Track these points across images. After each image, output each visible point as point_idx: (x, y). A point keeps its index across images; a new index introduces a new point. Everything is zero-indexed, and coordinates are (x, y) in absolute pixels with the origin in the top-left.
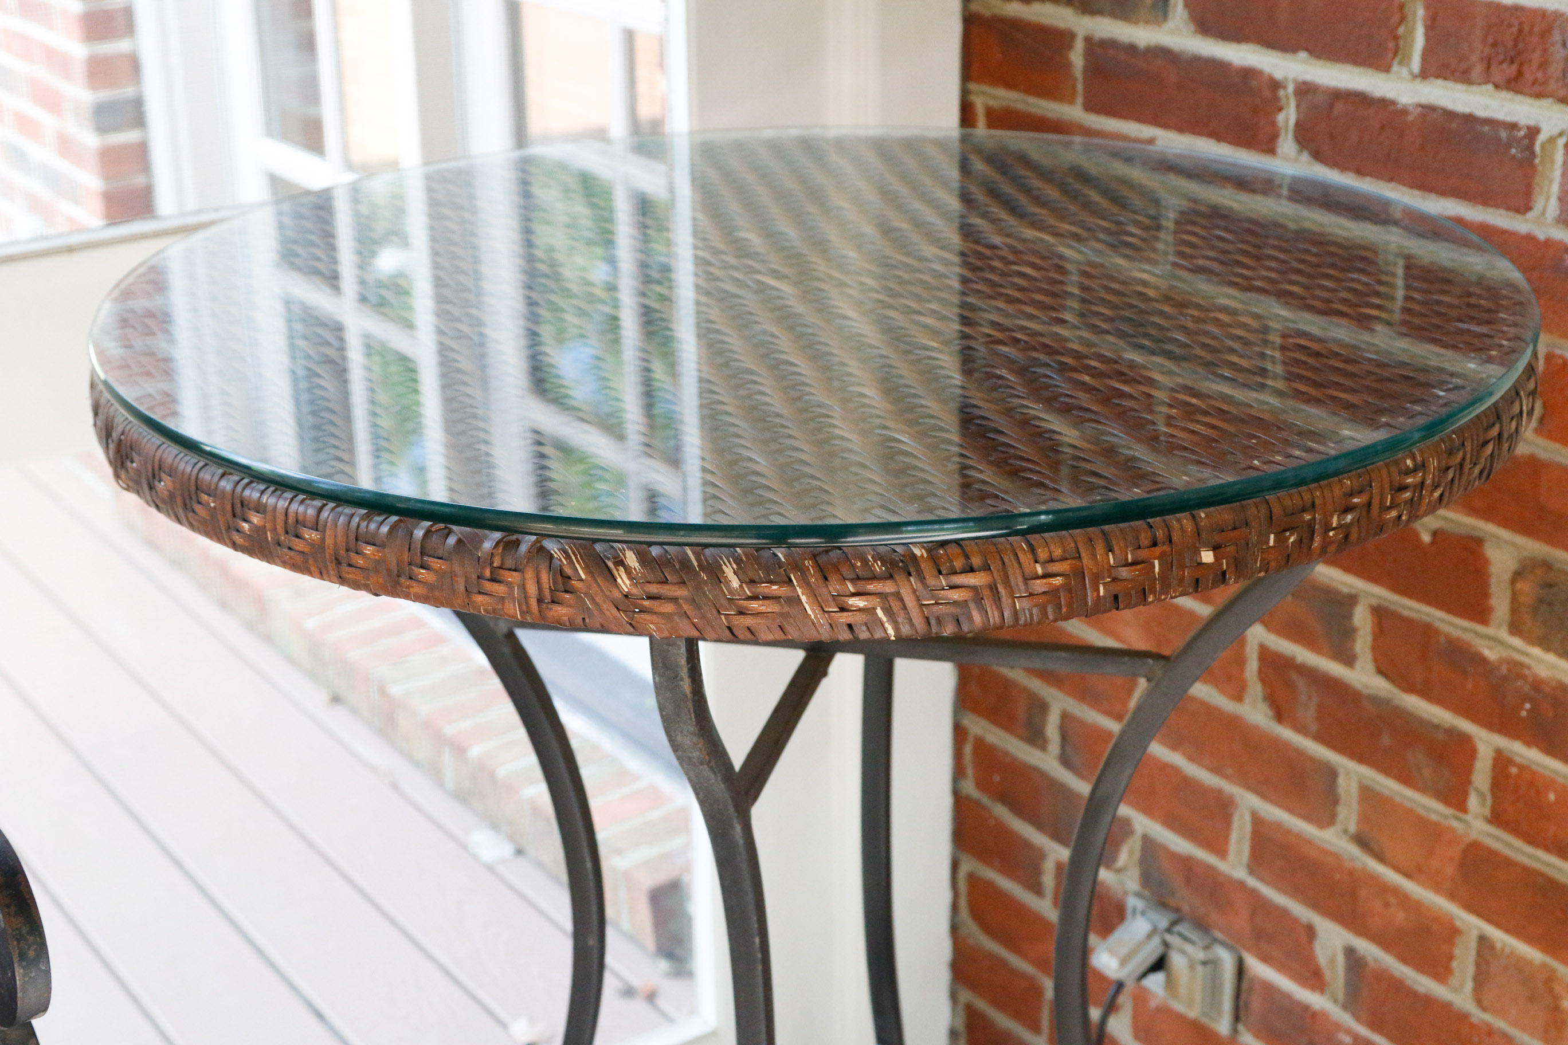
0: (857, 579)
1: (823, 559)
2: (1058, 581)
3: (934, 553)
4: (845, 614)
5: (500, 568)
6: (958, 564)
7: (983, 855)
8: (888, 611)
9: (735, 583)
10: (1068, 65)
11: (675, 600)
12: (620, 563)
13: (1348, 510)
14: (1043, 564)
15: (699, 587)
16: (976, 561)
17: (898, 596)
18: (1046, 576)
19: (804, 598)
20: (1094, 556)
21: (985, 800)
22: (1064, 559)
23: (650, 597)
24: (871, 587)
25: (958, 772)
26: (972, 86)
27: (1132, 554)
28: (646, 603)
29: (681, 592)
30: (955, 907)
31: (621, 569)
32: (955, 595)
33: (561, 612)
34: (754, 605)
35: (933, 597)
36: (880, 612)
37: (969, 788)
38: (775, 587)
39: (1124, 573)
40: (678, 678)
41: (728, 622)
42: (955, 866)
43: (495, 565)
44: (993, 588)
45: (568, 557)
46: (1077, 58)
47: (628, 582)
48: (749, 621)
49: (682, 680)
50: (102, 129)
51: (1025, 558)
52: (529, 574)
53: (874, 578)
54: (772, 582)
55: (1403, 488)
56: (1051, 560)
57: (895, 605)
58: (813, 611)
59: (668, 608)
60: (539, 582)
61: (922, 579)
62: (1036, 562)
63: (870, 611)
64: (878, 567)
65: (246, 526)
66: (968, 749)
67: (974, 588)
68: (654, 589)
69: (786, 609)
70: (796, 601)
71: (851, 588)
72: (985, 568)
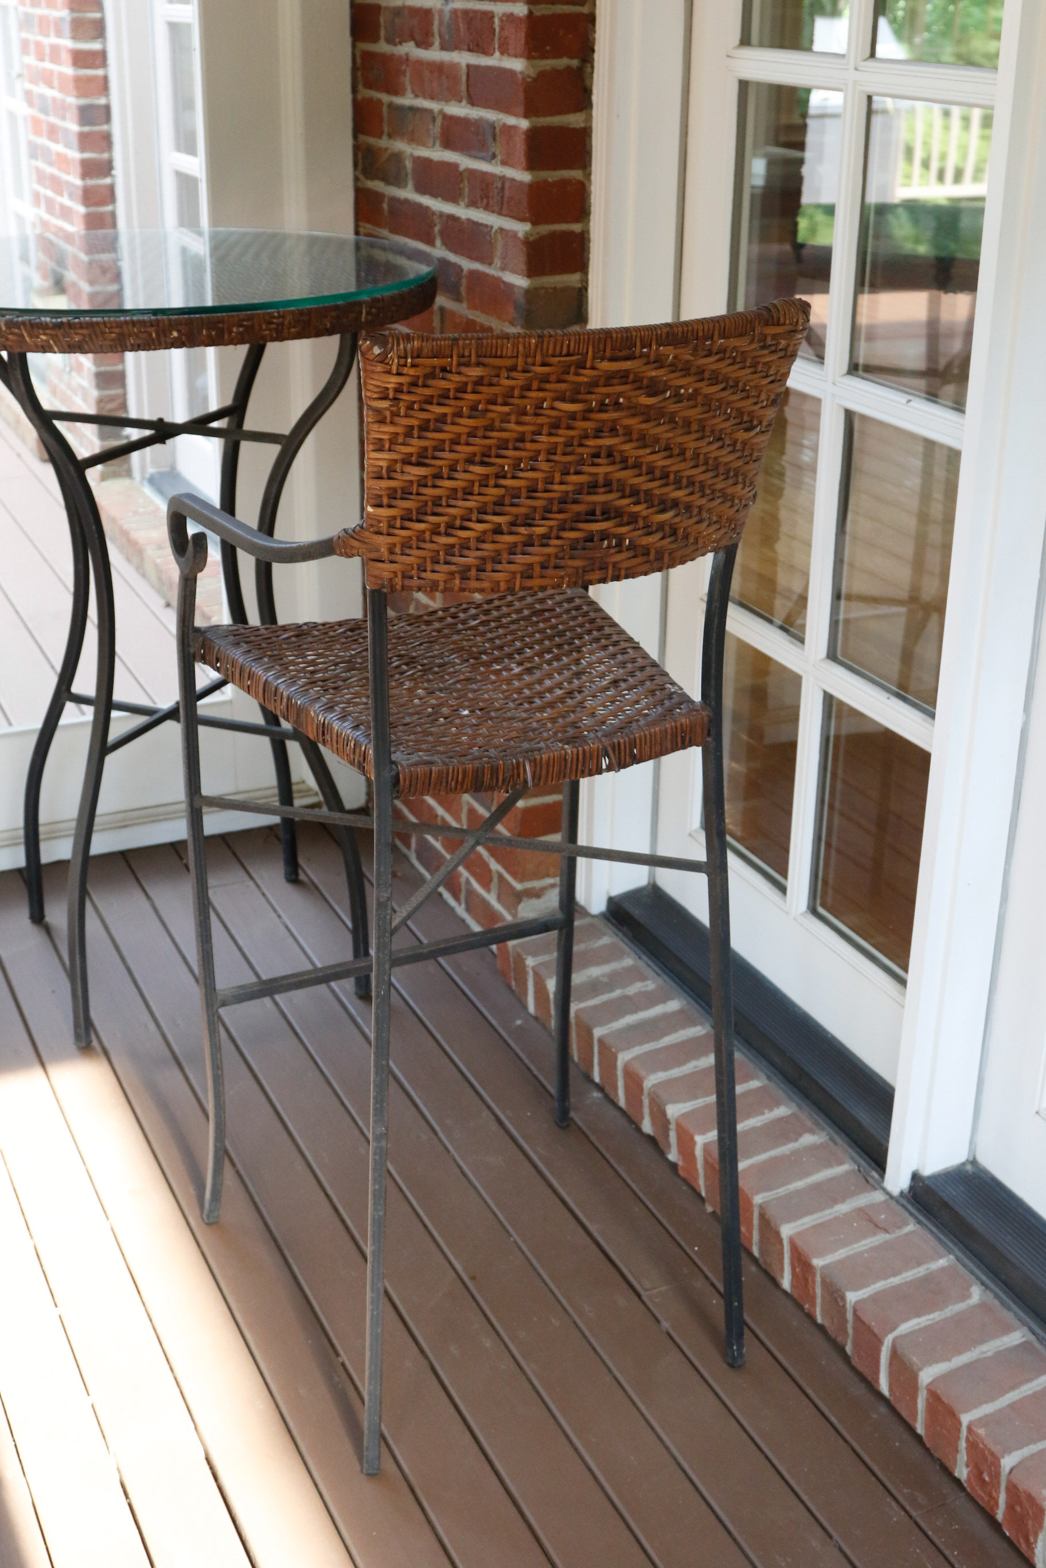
2: (113, 335)
10: (383, 210)
13: (242, 326)
16: (84, 326)
17: (56, 335)
19: (25, 335)
24: (48, 332)
34: (10, 336)
36: (51, 342)
44: (90, 335)
46: (386, 206)
51: (102, 327)
55: (272, 323)
56: (111, 327)
67: (83, 335)
70: (22, 336)
71: (41, 332)
72: (87, 328)
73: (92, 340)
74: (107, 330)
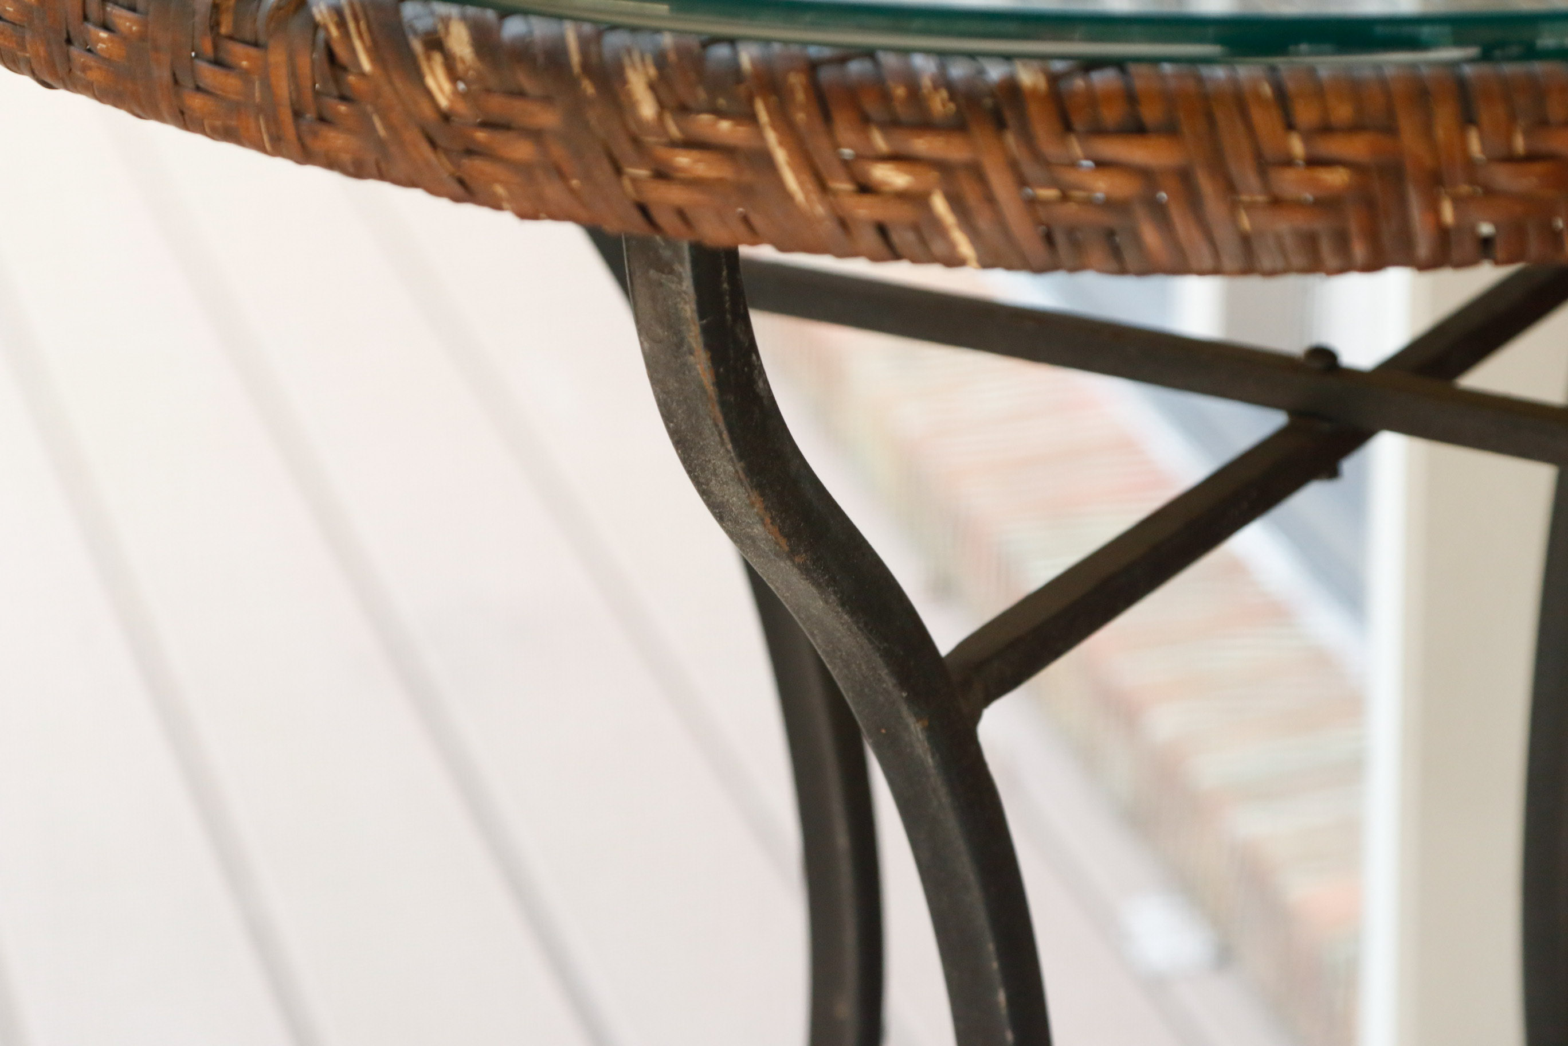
0: (892, 124)
1: (827, 75)
2: (1336, 178)
3: (1064, 85)
4: (867, 200)
5: (231, 38)
6: (1112, 115)
8: (956, 202)
9: (647, 109)
11: (536, 135)
12: (435, 43)
14: (1307, 137)
15: (576, 109)
16: (1151, 114)
17: (976, 172)
18: (1314, 162)
19: (781, 156)
20: (1427, 129)
22: (1355, 128)
23: (487, 125)
24: (922, 145)
27: (1527, 134)
28: (481, 135)
29: (548, 118)
31: (437, 58)
32: (1102, 186)
33: (336, 140)
34: (683, 160)
35: (1053, 183)
36: (940, 204)
38: (725, 125)
39: (1504, 178)
40: (685, 349)
41: (637, 190)
43: (224, 30)
44: (1185, 177)
45: (342, 24)
47: (447, 86)
48: (675, 195)
49: (691, 352)
51: (1265, 121)
52: (277, 57)
53: (926, 125)
54: (720, 114)
56: (1326, 129)
57: (972, 195)
58: (801, 184)
59: (522, 150)
60: (294, 75)
61: (1027, 137)
62: (1290, 126)
63: (916, 199)
64: (939, 104)
67: (1145, 174)
68: (497, 105)
69: (748, 177)
70: (765, 161)
71: (880, 142)
72: (1170, 130)
73: (1194, 201)
74: (1297, 146)
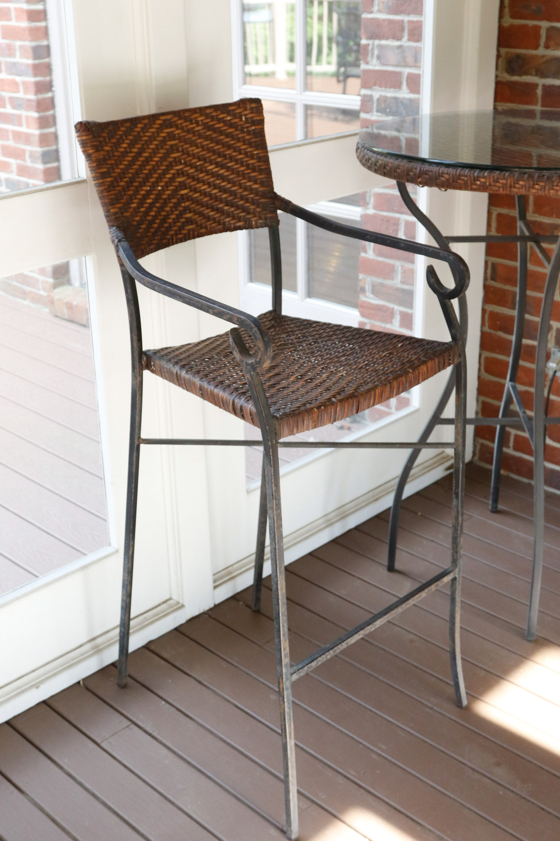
7: (492, 350)
10: (536, 94)
21: (493, 332)
25: (483, 324)
26: (497, 104)
30: (479, 370)
37: (487, 329)
42: (480, 356)
46: (539, 91)
50: (44, 162)
65: (478, 183)
66: (487, 316)
